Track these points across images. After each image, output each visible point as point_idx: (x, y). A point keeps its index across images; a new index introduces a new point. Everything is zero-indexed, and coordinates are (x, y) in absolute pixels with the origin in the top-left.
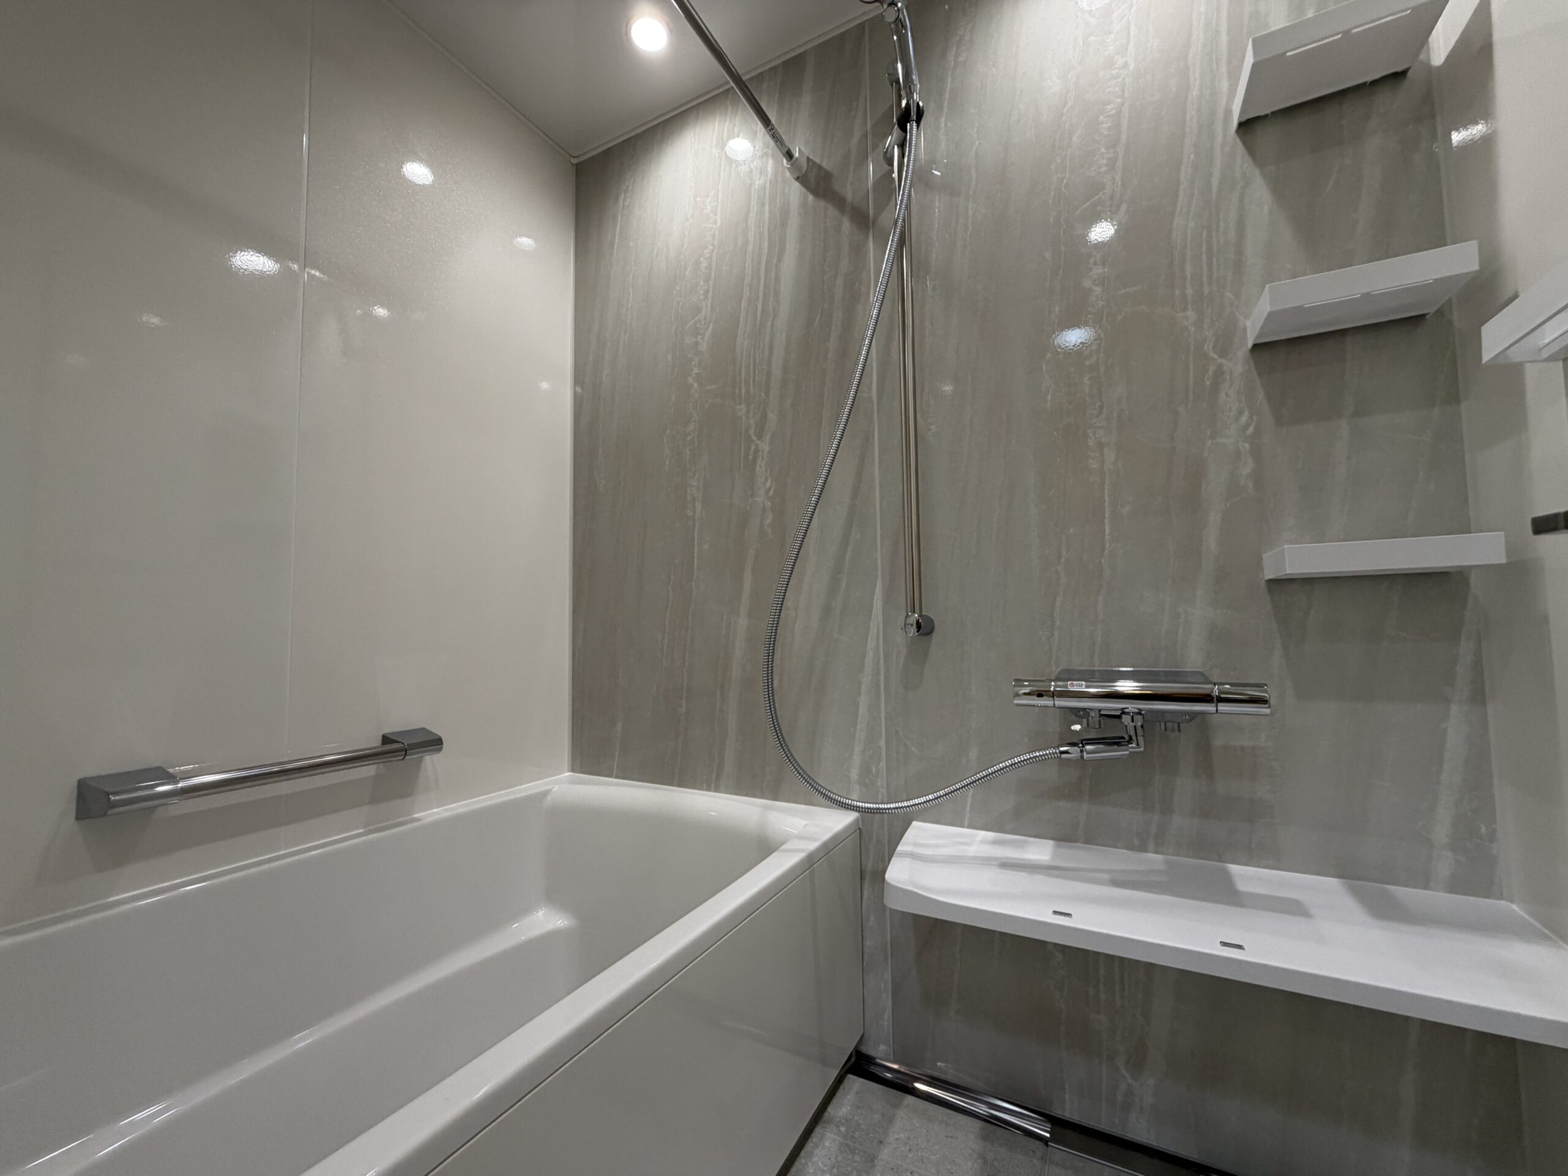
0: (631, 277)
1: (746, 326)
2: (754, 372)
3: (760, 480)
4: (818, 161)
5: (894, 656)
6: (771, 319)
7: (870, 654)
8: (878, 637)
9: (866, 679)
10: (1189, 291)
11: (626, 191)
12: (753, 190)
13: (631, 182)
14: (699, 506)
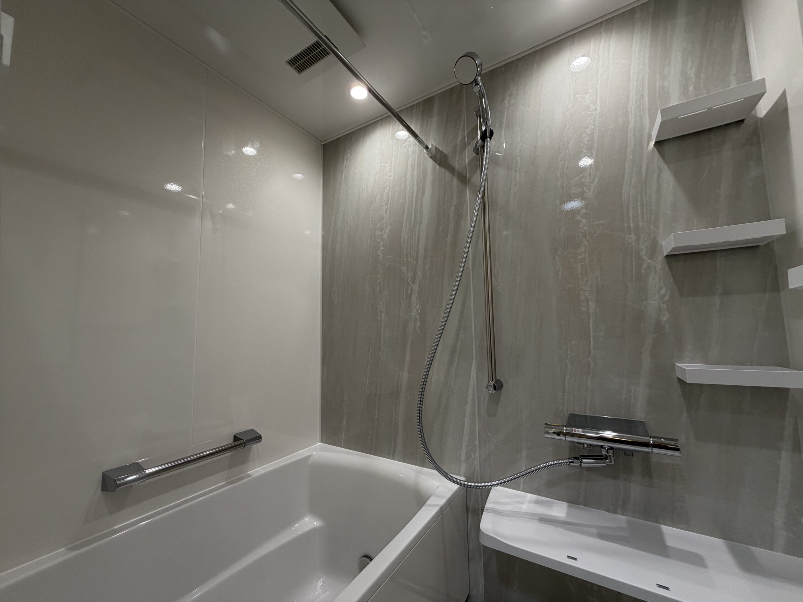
0: (350, 200)
1: (406, 227)
2: (410, 251)
3: (413, 304)
4: (441, 149)
5: (483, 399)
6: (418, 225)
7: (470, 397)
8: (474, 388)
9: (468, 409)
10: (632, 225)
11: (347, 159)
12: (409, 162)
13: (350, 154)
14: (383, 315)
